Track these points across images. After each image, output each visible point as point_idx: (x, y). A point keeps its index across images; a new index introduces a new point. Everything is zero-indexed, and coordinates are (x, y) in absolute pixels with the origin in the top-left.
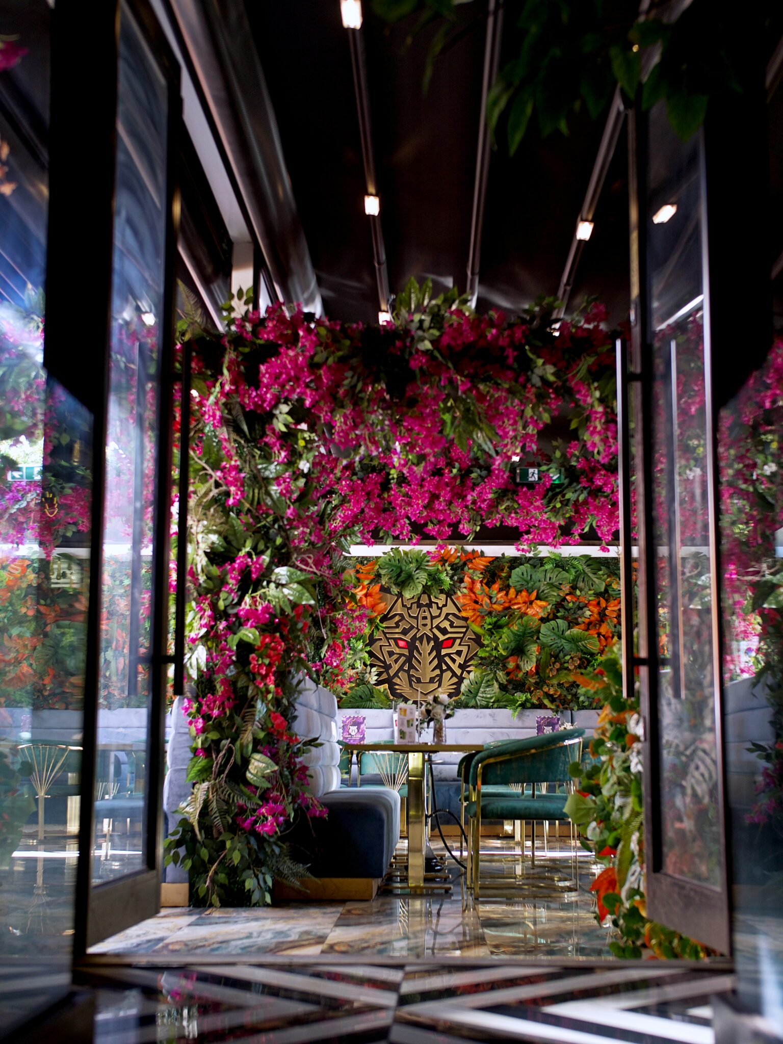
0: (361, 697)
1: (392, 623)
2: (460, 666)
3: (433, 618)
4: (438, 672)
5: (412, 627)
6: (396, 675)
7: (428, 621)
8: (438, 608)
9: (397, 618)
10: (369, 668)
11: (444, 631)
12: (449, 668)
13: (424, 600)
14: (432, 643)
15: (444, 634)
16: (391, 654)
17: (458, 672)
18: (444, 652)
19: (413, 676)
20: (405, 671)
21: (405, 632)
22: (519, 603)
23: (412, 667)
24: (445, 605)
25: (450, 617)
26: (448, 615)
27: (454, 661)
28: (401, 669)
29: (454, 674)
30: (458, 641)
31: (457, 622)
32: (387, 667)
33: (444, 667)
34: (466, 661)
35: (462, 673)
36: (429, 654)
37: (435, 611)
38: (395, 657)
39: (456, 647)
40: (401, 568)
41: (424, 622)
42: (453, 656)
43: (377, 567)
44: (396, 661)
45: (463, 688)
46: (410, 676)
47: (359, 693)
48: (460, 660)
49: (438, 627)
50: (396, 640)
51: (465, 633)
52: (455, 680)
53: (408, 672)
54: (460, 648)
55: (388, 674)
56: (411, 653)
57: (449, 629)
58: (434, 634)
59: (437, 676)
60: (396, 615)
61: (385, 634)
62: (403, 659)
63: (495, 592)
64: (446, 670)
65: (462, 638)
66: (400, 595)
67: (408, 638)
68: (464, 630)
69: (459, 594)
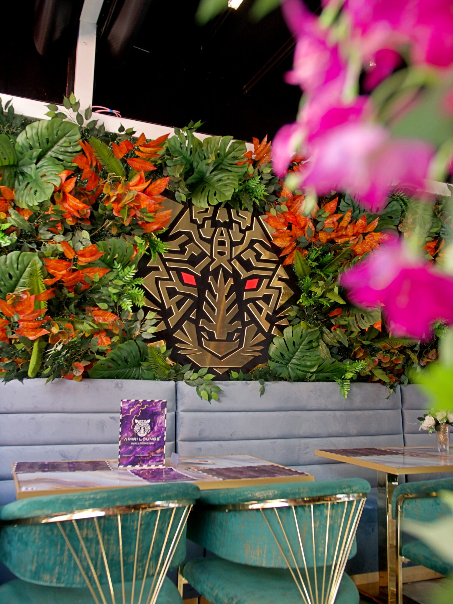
0: (126, 361)
1: (174, 245)
2: (268, 318)
3: (233, 244)
4: (237, 324)
5: (203, 255)
6: (178, 326)
7: (226, 249)
8: (241, 231)
9: (183, 238)
10: (141, 312)
11: (247, 265)
12: (253, 320)
13: (222, 216)
14: (231, 281)
15: (248, 270)
16: (172, 292)
17: (265, 326)
18: (246, 296)
19: (204, 330)
20: (191, 320)
21: (193, 261)
22: (347, 236)
23: (201, 315)
24: (250, 228)
25: (256, 246)
26: (253, 242)
27: (260, 310)
28: (185, 317)
29: (260, 329)
30: (265, 281)
31: (265, 255)
32: (165, 314)
33: (246, 318)
34: (275, 312)
35: (271, 329)
36: (227, 297)
37: (236, 236)
38: (178, 297)
39: (263, 291)
40: (191, 165)
41: (221, 249)
42: (259, 303)
43: (161, 152)
44: (179, 304)
45: (273, 349)
46: (199, 330)
47: (125, 354)
48: (267, 309)
49: (239, 258)
50: (179, 271)
51: (275, 271)
52: (261, 337)
53: (196, 322)
54: (268, 292)
55: (167, 324)
56: (201, 293)
57: (254, 264)
58: (234, 269)
59: (237, 331)
60: (180, 234)
61: (164, 261)
62: (188, 302)
63: (327, 214)
64: (249, 323)
65: (271, 278)
66: (188, 204)
67: (197, 270)
68: (273, 266)
69: (273, 212)
